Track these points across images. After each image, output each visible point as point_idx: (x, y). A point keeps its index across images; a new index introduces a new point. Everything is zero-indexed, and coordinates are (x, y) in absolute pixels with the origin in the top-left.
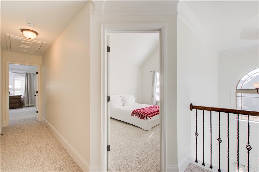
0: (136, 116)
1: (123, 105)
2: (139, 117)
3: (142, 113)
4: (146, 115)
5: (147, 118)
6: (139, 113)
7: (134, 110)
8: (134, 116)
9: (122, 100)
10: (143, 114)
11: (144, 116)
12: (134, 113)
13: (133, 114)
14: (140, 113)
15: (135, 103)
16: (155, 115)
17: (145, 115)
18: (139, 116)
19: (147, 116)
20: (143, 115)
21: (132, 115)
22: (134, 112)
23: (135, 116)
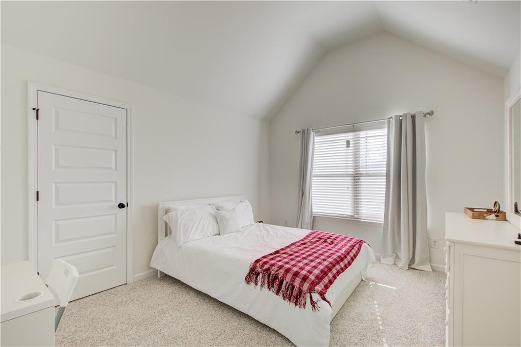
0: (266, 285)
1: (216, 232)
2: (278, 293)
3: (289, 277)
4: (306, 286)
5: (313, 303)
6: (276, 277)
7: (258, 261)
8: (259, 284)
9: (216, 218)
10: (293, 280)
11: (301, 292)
12: (258, 274)
13: (253, 274)
14: (280, 276)
15: (253, 222)
16: (335, 277)
17: (301, 284)
18: (276, 286)
19: (311, 290)
20: (293, 287)
21: (248, 279)
22: (259, 269)
23: (262, 285)
